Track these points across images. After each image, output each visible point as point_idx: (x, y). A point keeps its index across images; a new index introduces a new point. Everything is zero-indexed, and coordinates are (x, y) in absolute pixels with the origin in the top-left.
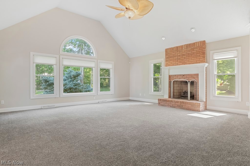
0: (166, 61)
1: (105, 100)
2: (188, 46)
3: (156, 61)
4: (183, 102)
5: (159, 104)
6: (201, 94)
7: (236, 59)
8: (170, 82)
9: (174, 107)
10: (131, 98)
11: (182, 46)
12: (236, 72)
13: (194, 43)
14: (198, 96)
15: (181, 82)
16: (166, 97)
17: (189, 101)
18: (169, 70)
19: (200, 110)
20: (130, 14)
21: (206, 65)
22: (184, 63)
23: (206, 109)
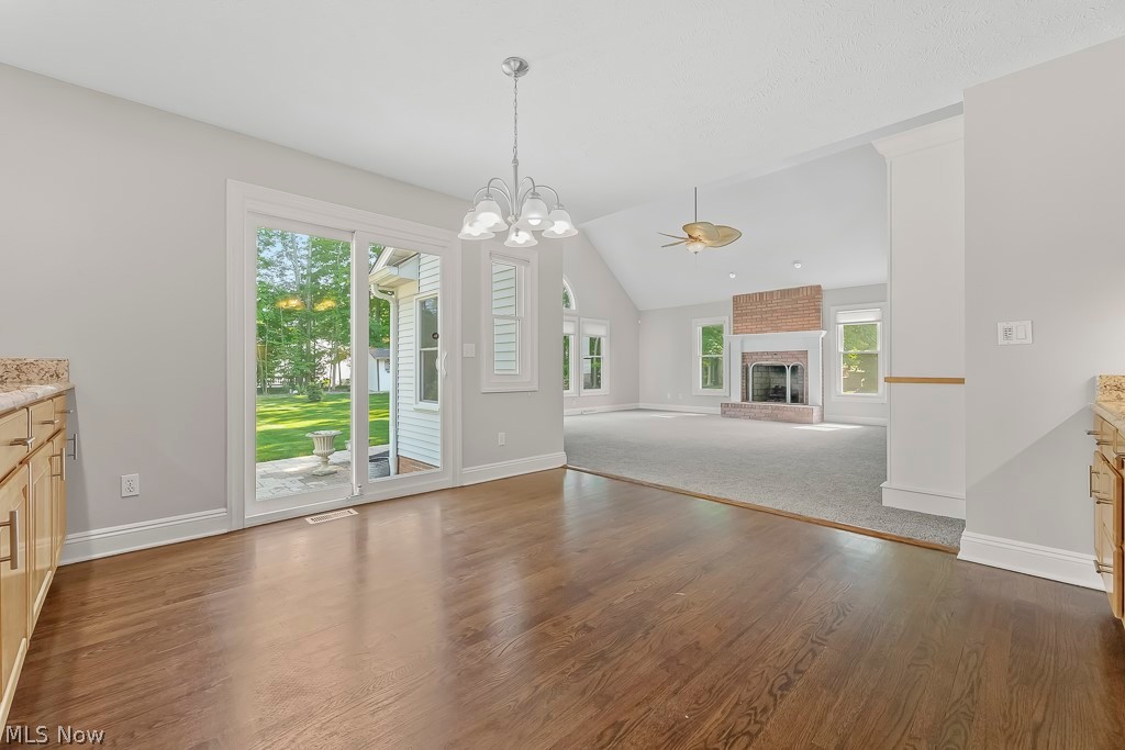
0: (735, 321)
1: (591, 408)
2: (785, 293)
3: (710, 322)
4: (778, 408)
5: (724, 413)
6: (814, 391)
7: (878, 324)
8: (745, 369)
9: (759, 419)
10: (641, 406)
11: (772, 292)
12: (879, 348)
13: (798, 289)
14: (807, 394)
15: (767, 367)
16: (736, 398)
17: (788, 405)
18: (742, 342)
19: (814, 421)
20: (698, 246)
21: (824, 333)
22: (777, 329)
23: (823, 421)
